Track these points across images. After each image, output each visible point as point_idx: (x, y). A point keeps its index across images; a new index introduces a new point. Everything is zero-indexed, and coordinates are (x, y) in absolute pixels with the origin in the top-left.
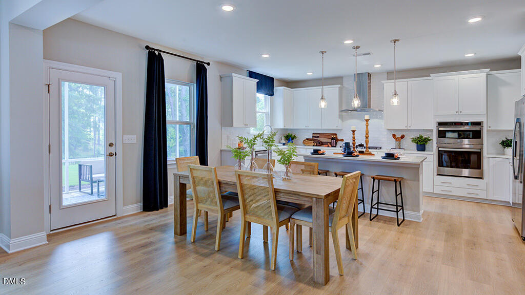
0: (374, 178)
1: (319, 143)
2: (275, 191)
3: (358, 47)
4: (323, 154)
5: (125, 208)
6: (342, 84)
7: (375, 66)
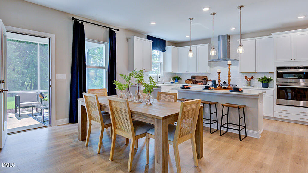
0: (223, 106)
1: (196, 82)
2: (131, 113)
3: (214, 14)
4: (189, 88)
5: (57, 121)
6: (210, 43)
7: (231, 29)
